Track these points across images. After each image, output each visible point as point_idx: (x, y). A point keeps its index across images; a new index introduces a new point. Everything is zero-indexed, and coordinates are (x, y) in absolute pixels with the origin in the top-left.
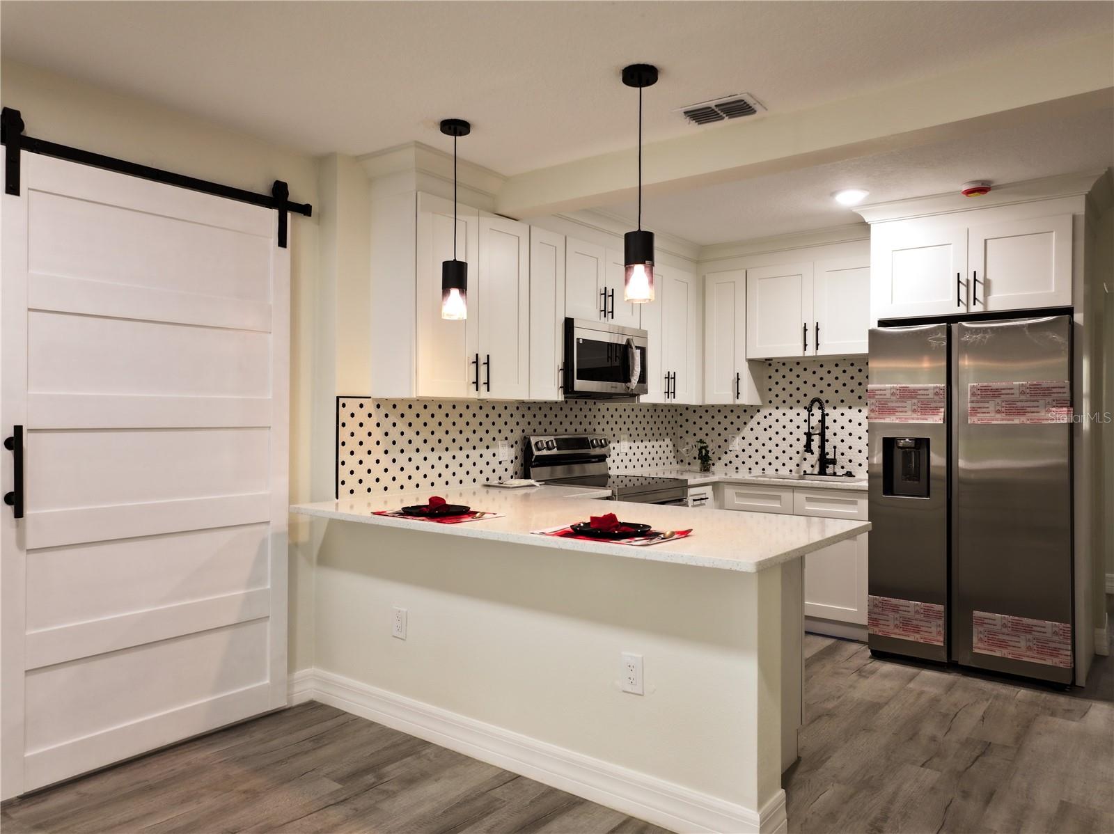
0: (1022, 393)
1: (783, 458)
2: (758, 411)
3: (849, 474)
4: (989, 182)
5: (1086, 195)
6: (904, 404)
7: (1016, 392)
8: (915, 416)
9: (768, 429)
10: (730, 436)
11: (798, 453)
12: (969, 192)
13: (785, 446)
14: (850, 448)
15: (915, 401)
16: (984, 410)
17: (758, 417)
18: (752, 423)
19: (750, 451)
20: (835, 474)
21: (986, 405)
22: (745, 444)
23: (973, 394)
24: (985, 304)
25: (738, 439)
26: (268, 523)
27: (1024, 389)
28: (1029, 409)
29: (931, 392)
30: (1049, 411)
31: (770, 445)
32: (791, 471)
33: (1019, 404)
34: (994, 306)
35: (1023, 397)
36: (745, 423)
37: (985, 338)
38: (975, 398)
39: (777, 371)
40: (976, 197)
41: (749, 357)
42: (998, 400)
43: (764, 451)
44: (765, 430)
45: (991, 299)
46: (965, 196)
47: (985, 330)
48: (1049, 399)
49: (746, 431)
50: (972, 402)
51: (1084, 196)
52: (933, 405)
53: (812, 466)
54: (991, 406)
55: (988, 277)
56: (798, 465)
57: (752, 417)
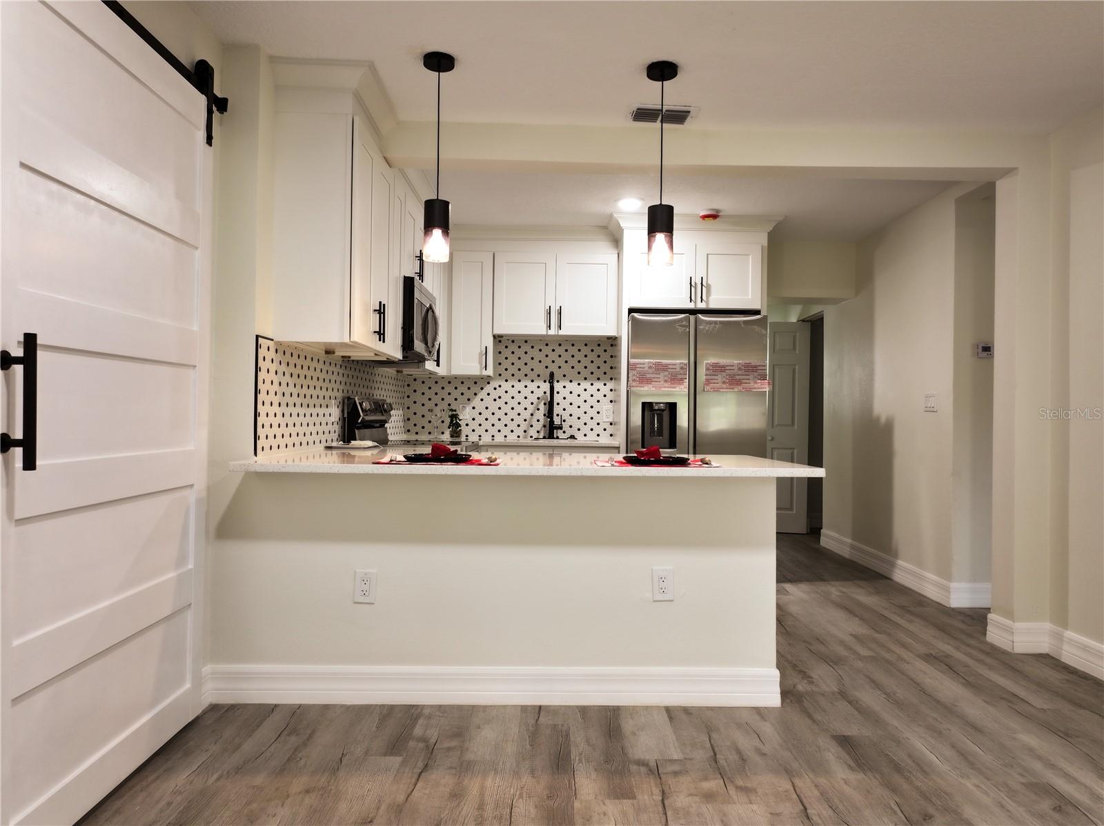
0: (740, 369)
1: (512, 426)
2: (489, 383)
3: (572, 437)
4: (718, 211)
5: (768, 233)
6: (658, 376)
7: (736, 368)
8: (666, 385)
9: (498, 399)
10: (461, 406)
11: (525, 420)
12: (704, 217)
13: (512, 414)
14: (571, 415)
15: (666, 373)
16: (714, 381)
17: (489, 388)
18: (482, 394)
19: (480, 419)
20: (558, 438)
21: (716, 377)
22: (475, 413)
23: (707, 369)
24: (707, 303)
25: (468, 409)
26: (192, 486)
27: (740, 366)
28: (744, 381)
29: (678, 367)
30: (756, 383)
31: (500, 414)
32: (519, 437)
33: (738, 377)
34: (713, 305)
35: (740, 372)
36: (475, 394)
37: (715, 327)
38: (708, 372)
39: (506, 347)
40: (710, 221)
41: (497, 332)
42: (724, 374)
43: (493, 419)
44: (495, 400)
45: (711, 298)
46: (701, 219)
47: (716, 322)
48: (756, 374)
49: (476, 401)
50: (706, 375)
51: (766, 235)
52: (680, 377)
53: (538, 432)
54: (719, 378)
55: (709, 282)
56: (525, 431)
57: (482, 389)
